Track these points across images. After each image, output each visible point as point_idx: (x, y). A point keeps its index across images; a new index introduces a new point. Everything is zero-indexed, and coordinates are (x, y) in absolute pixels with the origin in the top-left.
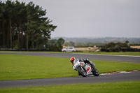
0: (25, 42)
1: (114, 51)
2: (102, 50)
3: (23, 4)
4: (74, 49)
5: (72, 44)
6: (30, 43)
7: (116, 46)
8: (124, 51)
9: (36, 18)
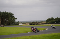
0: (8, 23)
1: (33, 24)
2: (30, 24)
3: (7, 12)
4: (22, 24)
5: (21, 23)
6: (10, 23)
7: (34, 23)
8: (36, 24)
9: (11, 16)
